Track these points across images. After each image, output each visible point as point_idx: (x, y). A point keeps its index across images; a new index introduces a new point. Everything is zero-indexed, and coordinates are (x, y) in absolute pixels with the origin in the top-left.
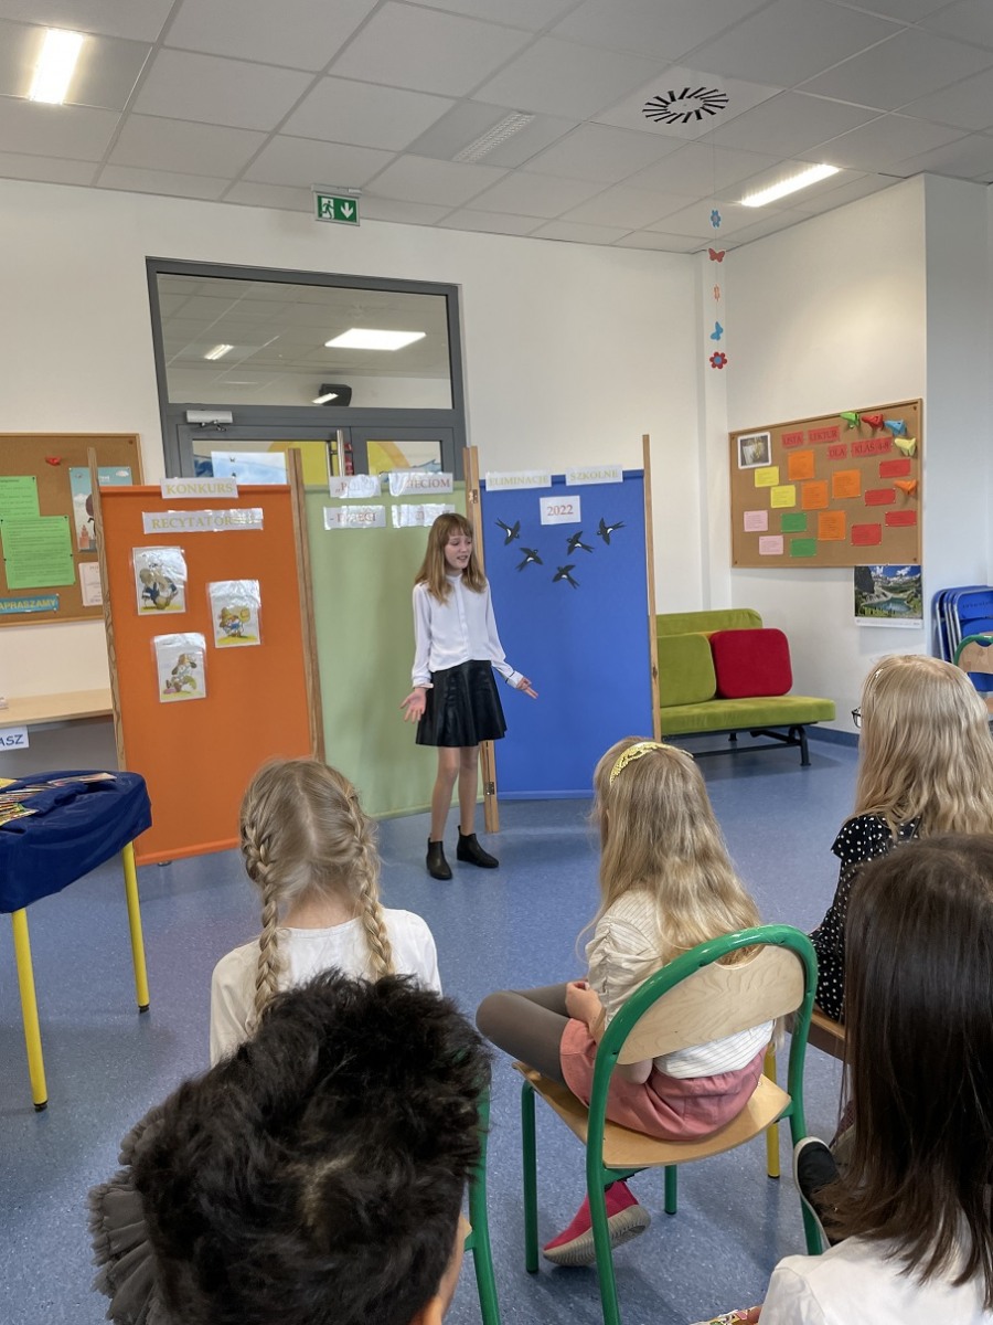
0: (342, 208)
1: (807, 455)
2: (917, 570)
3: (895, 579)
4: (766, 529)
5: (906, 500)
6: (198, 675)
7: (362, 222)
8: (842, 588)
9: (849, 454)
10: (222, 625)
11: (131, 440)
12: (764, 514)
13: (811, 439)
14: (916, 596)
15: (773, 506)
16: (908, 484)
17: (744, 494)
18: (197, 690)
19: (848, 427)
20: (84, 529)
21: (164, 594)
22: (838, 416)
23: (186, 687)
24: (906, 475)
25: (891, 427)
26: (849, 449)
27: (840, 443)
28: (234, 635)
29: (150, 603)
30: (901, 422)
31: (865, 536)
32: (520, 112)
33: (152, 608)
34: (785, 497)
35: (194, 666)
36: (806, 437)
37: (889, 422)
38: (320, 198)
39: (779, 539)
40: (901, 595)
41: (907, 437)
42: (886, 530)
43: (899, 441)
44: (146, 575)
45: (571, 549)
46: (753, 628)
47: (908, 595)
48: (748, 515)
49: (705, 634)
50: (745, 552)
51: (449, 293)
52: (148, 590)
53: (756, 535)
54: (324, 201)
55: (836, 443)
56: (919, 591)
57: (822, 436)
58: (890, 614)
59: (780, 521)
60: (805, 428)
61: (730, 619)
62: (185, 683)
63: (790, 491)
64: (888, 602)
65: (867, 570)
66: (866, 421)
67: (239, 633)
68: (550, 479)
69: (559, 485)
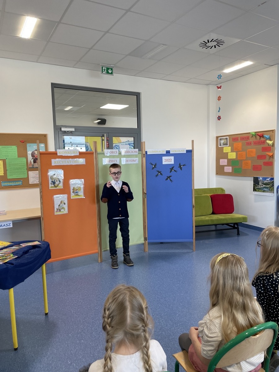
0: (109, 71)
1: (239, 144)
2: (272, 179)
3: (266, 181)
4: (226, 164)
5: (270, 158)
6: (66, 206)
7: (114, 74)
8: (249, 183)
9: (252, 144)
10: (73, 192)
11: (45, 136)
12: (226, 160)
13: (241, 139)
14: (272, 187)
15: (229, 158)
16: (271, 154)
17: (220, 154)
18: (65, 211)
19: (252, 137)
20: (30, 161)
21: (57, 183)
22: (250, 133)
24: (270, 151)
25: (265, 137)
26: (252, 143)
27: (250, 141)
28: (76, 195)
29: (53, 185)
30: (269, 136)
31: (256, 168)
32: (163, 45)
33: (54, 187)
34: (233, 156)
35: (65, 204)
36: (239, 139)
37: (265, 136)
38: (102, 67)
39: (231, 168)
40: (267, 186)
41: (270, 140)
42: (263, 167)
43: (268, 141)
44: (51, 177)
46: (223, 193)
47: (269, 186)
48: (221, 160)
49: (209, 195)
50: (220, 171)
51: (138, 95)
53: (224, 166)
54: (104, 68)
55: (249, 141)
56: (273, 185)
57: (244, 138)
58: (264, 191)
59: (231, 162)
60: (239, 136)
61: (216, 191)
62: (62, 209)
63: (234, 154)
64: (263, 188)
65: (257, 178)
66: (258, 135)
68: (165, 151)
69: (168, 153)
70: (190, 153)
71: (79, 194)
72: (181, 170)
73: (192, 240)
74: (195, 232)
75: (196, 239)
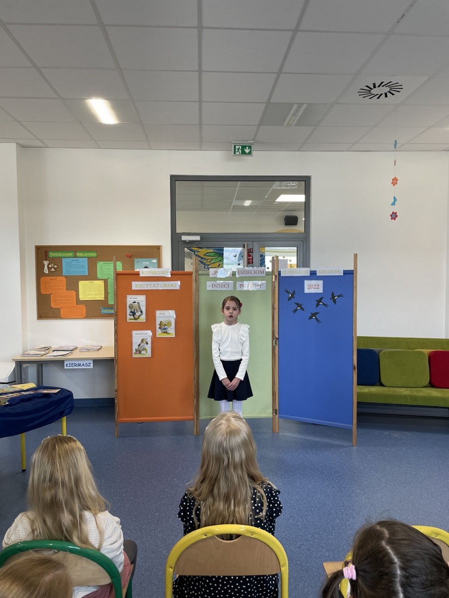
0: (244, 150)
6: (148, 347)
10: (160, 328)
11: (158, 248)
18: (148, 354)
21: (138, 314)
23: (143, 352)
28: (164, 332)
29: (132, 317)
33: (133, 319)
35: (147, 343)
44: (131, 306)
45: (318, 305)
51: (306, 180)
52: (131, 312)
54: (237, 147)
62: (143, 350)
67: (167, 332)
68: (309, 272)
69: (313, 275)
70: (349, 275)
71: (169, 331)
72: (335, 304)
73: (351, 426)
74: (357, 413)
75: (359, 426)
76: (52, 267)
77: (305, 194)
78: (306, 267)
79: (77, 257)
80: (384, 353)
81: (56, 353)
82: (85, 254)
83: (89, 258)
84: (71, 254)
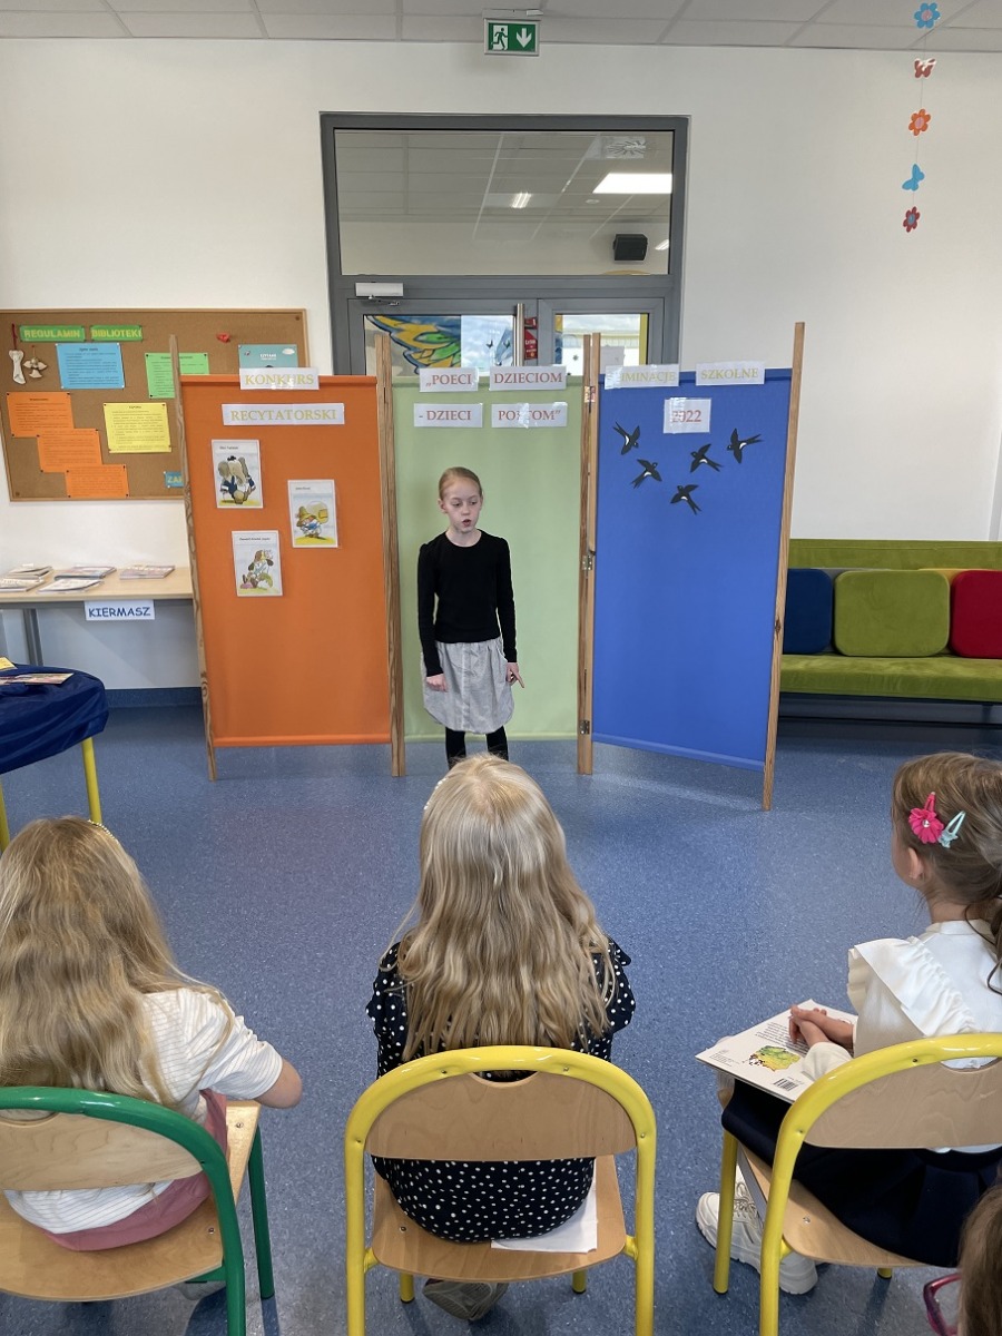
0: (516, 37)
6: (275, 572)
10: (300, 524)
11: (297, 317)
18: (274, 588)
21: (242, 488)
23: (262, 584)
28: (311, 536)
29: (228, 497)
33: (231, 502)
35: (270, 563)
38: (491, 26)
44: (224, 468)
45: (695, 465)
51: (676, 129)
52: (226, 483)
54: (497, 29)
62: (261, 579)
67: (317, 534)
68: (677, 376)
69: (687, 385)
70: (782, 383)
71: (323, 531)
72: (739, 460)
76: (32, 368)
77: (673, 173)
78: (669, 362)
79: (93, 341)
80: (848, 579)
81: (62, 584)
82: (114, 333)
83: (122, 343)
84: (77, 333)
